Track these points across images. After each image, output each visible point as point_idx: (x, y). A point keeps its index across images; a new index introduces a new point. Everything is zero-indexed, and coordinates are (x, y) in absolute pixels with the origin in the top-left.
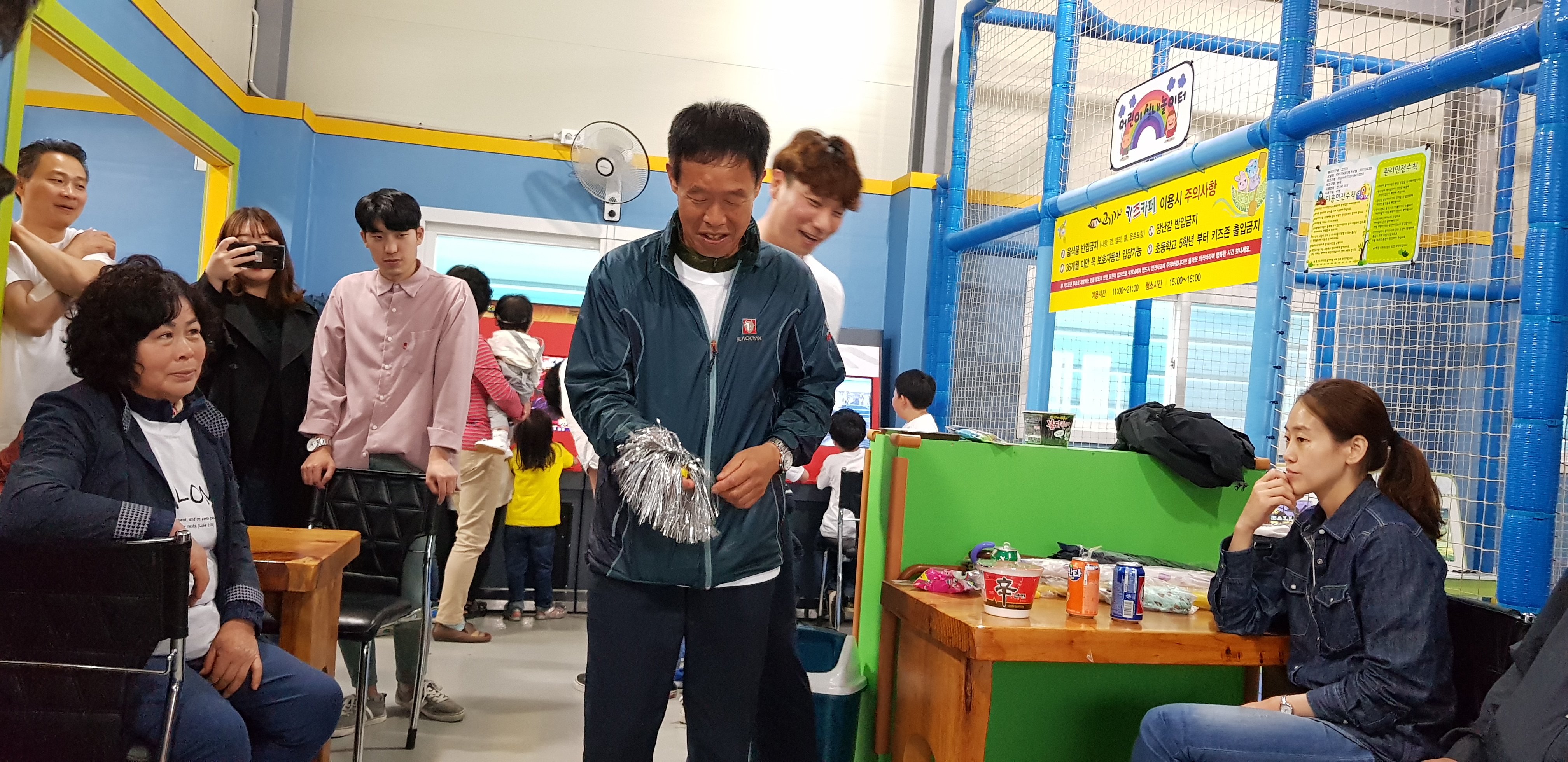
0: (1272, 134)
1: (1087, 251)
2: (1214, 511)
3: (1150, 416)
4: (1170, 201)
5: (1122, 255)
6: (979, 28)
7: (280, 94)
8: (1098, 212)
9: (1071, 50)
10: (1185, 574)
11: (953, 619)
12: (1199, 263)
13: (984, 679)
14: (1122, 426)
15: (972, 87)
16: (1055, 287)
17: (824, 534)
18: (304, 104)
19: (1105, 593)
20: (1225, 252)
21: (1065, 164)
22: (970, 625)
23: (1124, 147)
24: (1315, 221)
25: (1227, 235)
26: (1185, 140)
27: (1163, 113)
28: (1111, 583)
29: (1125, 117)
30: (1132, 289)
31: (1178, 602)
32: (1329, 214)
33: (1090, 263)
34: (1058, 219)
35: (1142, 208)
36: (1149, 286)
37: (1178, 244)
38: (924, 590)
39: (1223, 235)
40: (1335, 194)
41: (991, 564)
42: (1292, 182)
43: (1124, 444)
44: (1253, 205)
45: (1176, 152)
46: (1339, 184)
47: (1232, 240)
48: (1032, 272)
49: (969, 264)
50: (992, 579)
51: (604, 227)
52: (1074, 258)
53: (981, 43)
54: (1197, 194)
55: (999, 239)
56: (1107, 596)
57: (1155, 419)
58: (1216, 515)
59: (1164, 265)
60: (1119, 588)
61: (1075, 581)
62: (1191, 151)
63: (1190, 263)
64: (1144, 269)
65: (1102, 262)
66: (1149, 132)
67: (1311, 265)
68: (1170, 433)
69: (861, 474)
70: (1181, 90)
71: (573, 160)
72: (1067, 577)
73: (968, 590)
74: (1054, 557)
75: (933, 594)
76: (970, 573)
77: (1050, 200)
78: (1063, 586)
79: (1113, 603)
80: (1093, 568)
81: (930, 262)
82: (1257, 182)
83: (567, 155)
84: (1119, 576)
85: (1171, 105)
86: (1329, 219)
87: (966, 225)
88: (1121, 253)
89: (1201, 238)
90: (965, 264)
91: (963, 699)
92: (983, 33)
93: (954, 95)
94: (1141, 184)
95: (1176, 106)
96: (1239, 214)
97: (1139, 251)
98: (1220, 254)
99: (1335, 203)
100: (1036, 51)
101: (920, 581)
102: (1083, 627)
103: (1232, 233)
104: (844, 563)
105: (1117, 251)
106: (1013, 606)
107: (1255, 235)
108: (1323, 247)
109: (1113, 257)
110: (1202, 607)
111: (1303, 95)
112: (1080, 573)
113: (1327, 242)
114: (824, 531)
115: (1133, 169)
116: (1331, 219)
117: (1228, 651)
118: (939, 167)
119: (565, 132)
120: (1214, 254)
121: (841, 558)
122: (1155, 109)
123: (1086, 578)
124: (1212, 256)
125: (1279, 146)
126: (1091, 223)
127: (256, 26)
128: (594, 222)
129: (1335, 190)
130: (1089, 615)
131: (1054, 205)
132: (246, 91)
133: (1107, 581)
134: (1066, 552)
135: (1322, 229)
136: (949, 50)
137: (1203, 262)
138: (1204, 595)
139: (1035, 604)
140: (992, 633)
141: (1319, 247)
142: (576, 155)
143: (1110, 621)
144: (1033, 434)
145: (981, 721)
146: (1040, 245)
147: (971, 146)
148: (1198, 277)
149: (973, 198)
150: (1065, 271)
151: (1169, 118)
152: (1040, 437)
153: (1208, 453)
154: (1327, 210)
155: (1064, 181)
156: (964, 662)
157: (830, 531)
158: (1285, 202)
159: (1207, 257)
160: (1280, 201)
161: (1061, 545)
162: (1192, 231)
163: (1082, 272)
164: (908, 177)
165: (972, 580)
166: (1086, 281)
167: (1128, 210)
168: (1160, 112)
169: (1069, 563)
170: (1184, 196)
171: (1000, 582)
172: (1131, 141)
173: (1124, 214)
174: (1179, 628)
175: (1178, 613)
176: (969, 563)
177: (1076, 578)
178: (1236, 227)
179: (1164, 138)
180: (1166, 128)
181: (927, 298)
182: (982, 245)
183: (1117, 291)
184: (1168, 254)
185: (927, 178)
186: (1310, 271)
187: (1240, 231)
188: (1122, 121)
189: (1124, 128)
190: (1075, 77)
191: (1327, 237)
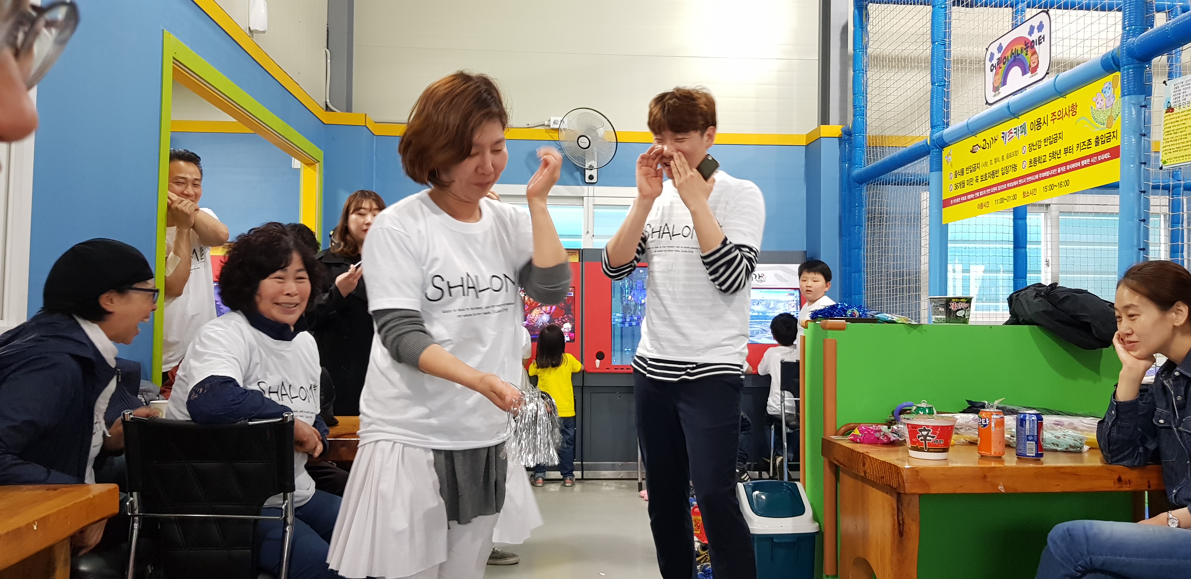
0: (1123, 60)
1: (971, 171)
2: (1095, 368)
3: (1037, 294)
4: (1039, 124)
5: (1000, 172)
6: (868, 7)
7: (349, 109)
8: (978, 140)
9: (945, 14)
10: (1076, 421)
11: (884, 462)
12: (1067, 171)
13: (913, 509)
14: (1013, 305)
15: (866, 54)
16: (946, 203)
17: (769, 413)
18: (366, 114)
19: (1010, 439)
20: (1088, 160)
21: (947, 105)
22: (899, 466)
23: (996, 85)
24: (1166, 126)
25: (1089, 146)
26: (1047, 73)
27: (1026, 55)
28: (1014, 430)
29: (995, 62)
30: (1011, 198)
31: (1072, 442)
32: (1178, 119)
33: (974, 181)
34: (944, 149)
35: (1015, 133)
36: (1025, 195)
37: (1048, 158)
38: (857, 443)
39: (1086, 147)
40: (1182, 102)
41: (912, 417)
42: (1143, 96)
43: (1016, 319)
44: (1111, 119)
45: (1041, 84)
46: (1185, 94)
47: (1094, 150)
48: (925, 196)
49: (873, 193)
50: (913, 429)
51: (586, 187)
52: (960, 179)
53: (871, 19)
54: (1061, 116)
55: (896, 171)
56: (1011, 441)
57: (1041, 296)
58: (1098, 373)
59: (1037, 176)
60: (1023, 432)
61: (983, 429)
62: (1053, 81)
63: (1059, 172)
64: (1020, 181)
65: (984, 179)
66: (1016, 71)
67: (1165, 162)
68: (1055, 306)
69: (797, 363)
70: (1040, 34)
71: (560, 140)
72: (977, 427)
73: (894, 441)
74: (964, 412)
75: (865, 445)
76: (895, 427)
77: (937, 135)
78: (974, 435)
79: (1017, 445)
80: (998, 417)
81: (841, 195)
82: (1112, 100)
83: (555, 136)
84: (1021, 422)
85: (1032, 47)
86: (1177, 123)
87: (868, 162)
88: (1000, 170)
89: (1067, 151)
90: (869, 193)
91: (896, 526)
92: (872, 11)
93: (851, 62)
94: (1013, 113)
95: (1037, 47)
96: (1098, 128)
97: (1015, 167)
98: (1084, 162)
99: (1182, 109)
100: (916, 19)
101: (854, 435)
102: (993, 465)
103: (1094, 143)
104: (788, 434)
105: (996, 169)
106: (933, 450)
107: (1114, 143)
108: (1174, 147)
109: (994, 174)
110: (1092, 446)
111: (1147, 25)
112: (988, 421)
113: (1178, 142)
114: (770, 411)
115: (1005, 101)
116: (1180, 123)
117: (1120, 480)
118: (843, 119)
119: (553, 119)
120: (1079, 163)
121: (785, 430)
122: (1019, 52)
123: (993, 425)
124: (1078, 164)
125: (1129, 68)
126: (973, 149)
127: (329, 61)
128: (578, 185)
129: (1181, 99)
130: (998, 455)
131: (941, 138)
132: (325, 108)
133: (1010, 429)
134: (974, 408)
135: (1172, 132)
136: (845, 28)
137: (1071, 170)
138: (1093, 436)
139: (950, 449)
140: (917, 472)
141: (1171, 147)
142: (562, 136)
143: (1015, 459)
144: (938, 315)
145: (913, 545)
146: (931, 171)
147: (868, 100)
148: (1067, 183)
149: (873, 140)
150: (953, 189)
151: (1032, 58)
152: (945, 317)
153: (1088, 321)
154: (1175, 116)
155: (948, 118)
156: (895, 496)
157: (774, 409)
158: (1139, 114)
159: (1073, 166)
160: (1134, 113)
161: (969, 402)
162: (1060, 146)
163: (968, 189)
164: (818, 130)
165: (895, 433)
166: (972, 196)
167: (1003, 135)
168: (1024, 54)
169: (977, 416)
170: (1050, 119)
171: (921, 431)
172: (1001, 80)
173: (1000, 139)
174: (1075, 462)
175: (1074, 451)
176: (893, 420)
177: (985, 426)
178: (1097, 138)
179: (1029, 74)
180: (1030, 66)
181: (840, 221)
182: (882, 177)
183: (999, 201)
184: (1040, 167)
185: (834, 129)
186: (1164, 167)
187: (1100, 142)
188: (992, 65)
189: (994, 70)
190: (950, 35)
191: (1177, 138)
